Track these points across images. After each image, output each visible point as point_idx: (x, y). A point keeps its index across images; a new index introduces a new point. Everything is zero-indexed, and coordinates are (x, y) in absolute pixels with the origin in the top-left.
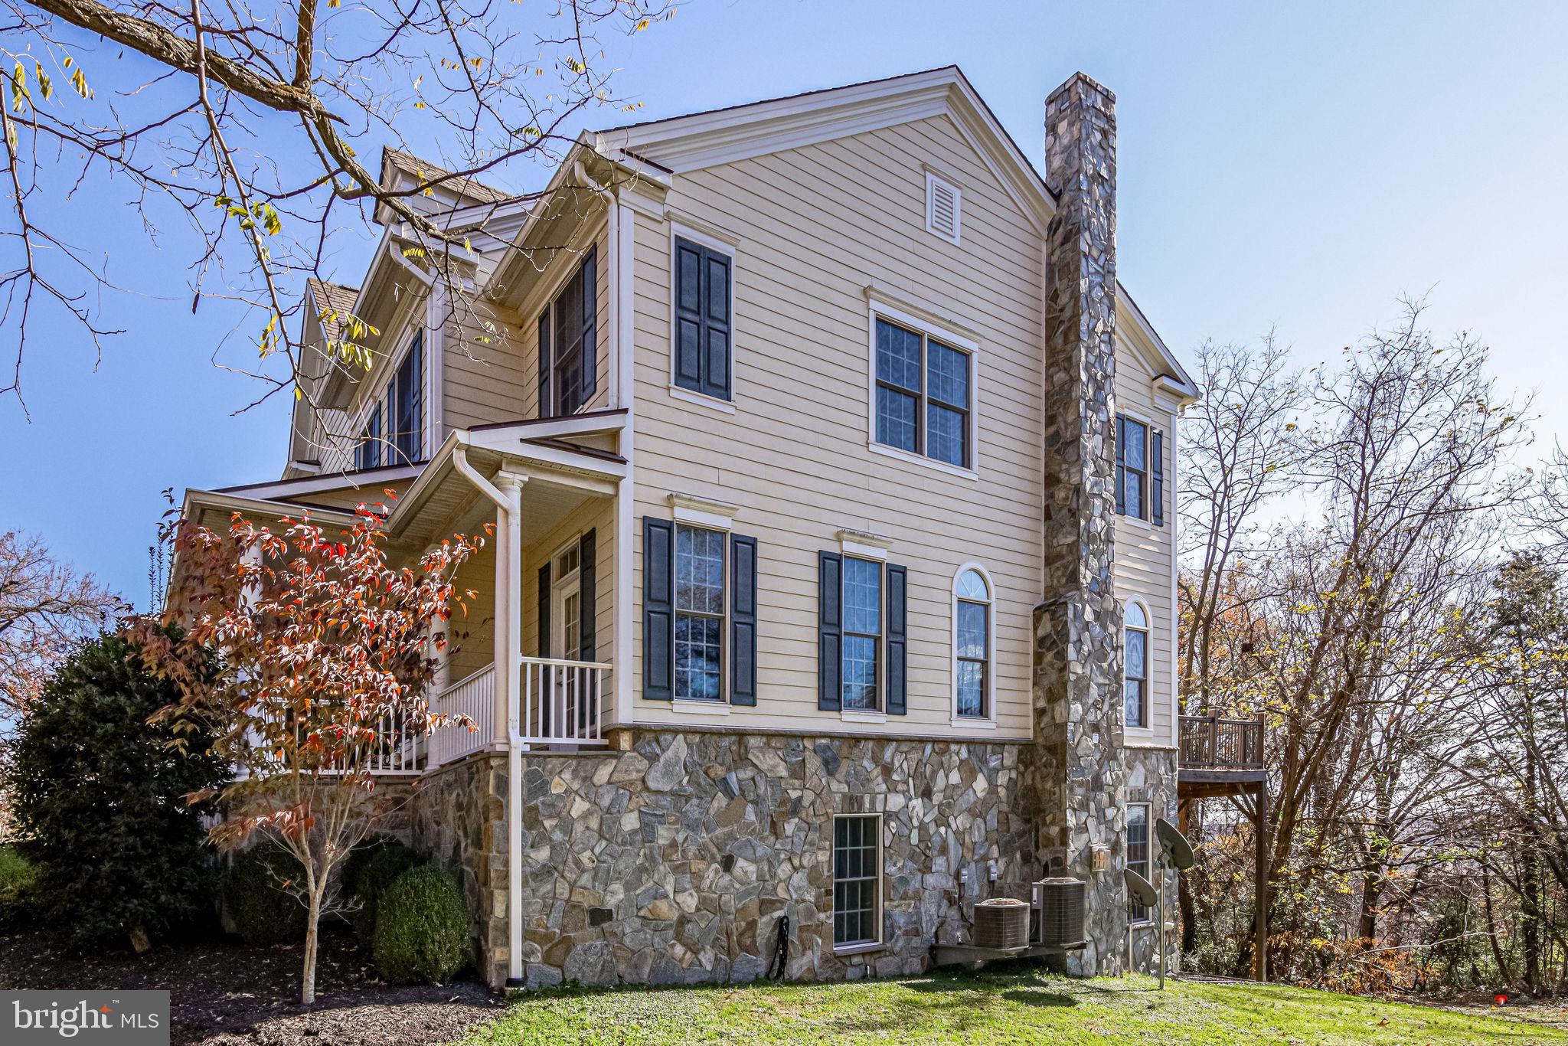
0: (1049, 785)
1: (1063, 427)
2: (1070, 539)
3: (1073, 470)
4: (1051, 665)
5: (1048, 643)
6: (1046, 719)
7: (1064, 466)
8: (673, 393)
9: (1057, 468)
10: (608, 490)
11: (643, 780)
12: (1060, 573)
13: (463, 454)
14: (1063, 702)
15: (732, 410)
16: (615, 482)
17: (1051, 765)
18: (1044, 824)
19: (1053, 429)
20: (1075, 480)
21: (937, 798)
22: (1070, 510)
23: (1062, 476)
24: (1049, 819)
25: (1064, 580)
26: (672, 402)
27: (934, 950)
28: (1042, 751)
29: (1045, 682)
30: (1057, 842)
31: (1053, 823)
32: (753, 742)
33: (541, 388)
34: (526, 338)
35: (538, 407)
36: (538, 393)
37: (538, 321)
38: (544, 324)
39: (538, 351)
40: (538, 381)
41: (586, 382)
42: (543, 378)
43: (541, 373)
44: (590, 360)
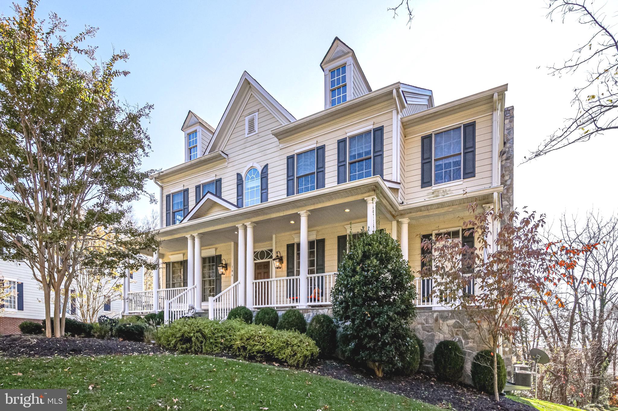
13: (497, 195)
33: (423, 164)
34: (406, 142)
35: (419, 172)
36: (419, 166)
37: (420, 138)
38: (426, 140)
39: (420, 150)
40: (420, 161)
41: (468, 171)
42: (426, 161)
43: (423, 159)
44: (469, 164)
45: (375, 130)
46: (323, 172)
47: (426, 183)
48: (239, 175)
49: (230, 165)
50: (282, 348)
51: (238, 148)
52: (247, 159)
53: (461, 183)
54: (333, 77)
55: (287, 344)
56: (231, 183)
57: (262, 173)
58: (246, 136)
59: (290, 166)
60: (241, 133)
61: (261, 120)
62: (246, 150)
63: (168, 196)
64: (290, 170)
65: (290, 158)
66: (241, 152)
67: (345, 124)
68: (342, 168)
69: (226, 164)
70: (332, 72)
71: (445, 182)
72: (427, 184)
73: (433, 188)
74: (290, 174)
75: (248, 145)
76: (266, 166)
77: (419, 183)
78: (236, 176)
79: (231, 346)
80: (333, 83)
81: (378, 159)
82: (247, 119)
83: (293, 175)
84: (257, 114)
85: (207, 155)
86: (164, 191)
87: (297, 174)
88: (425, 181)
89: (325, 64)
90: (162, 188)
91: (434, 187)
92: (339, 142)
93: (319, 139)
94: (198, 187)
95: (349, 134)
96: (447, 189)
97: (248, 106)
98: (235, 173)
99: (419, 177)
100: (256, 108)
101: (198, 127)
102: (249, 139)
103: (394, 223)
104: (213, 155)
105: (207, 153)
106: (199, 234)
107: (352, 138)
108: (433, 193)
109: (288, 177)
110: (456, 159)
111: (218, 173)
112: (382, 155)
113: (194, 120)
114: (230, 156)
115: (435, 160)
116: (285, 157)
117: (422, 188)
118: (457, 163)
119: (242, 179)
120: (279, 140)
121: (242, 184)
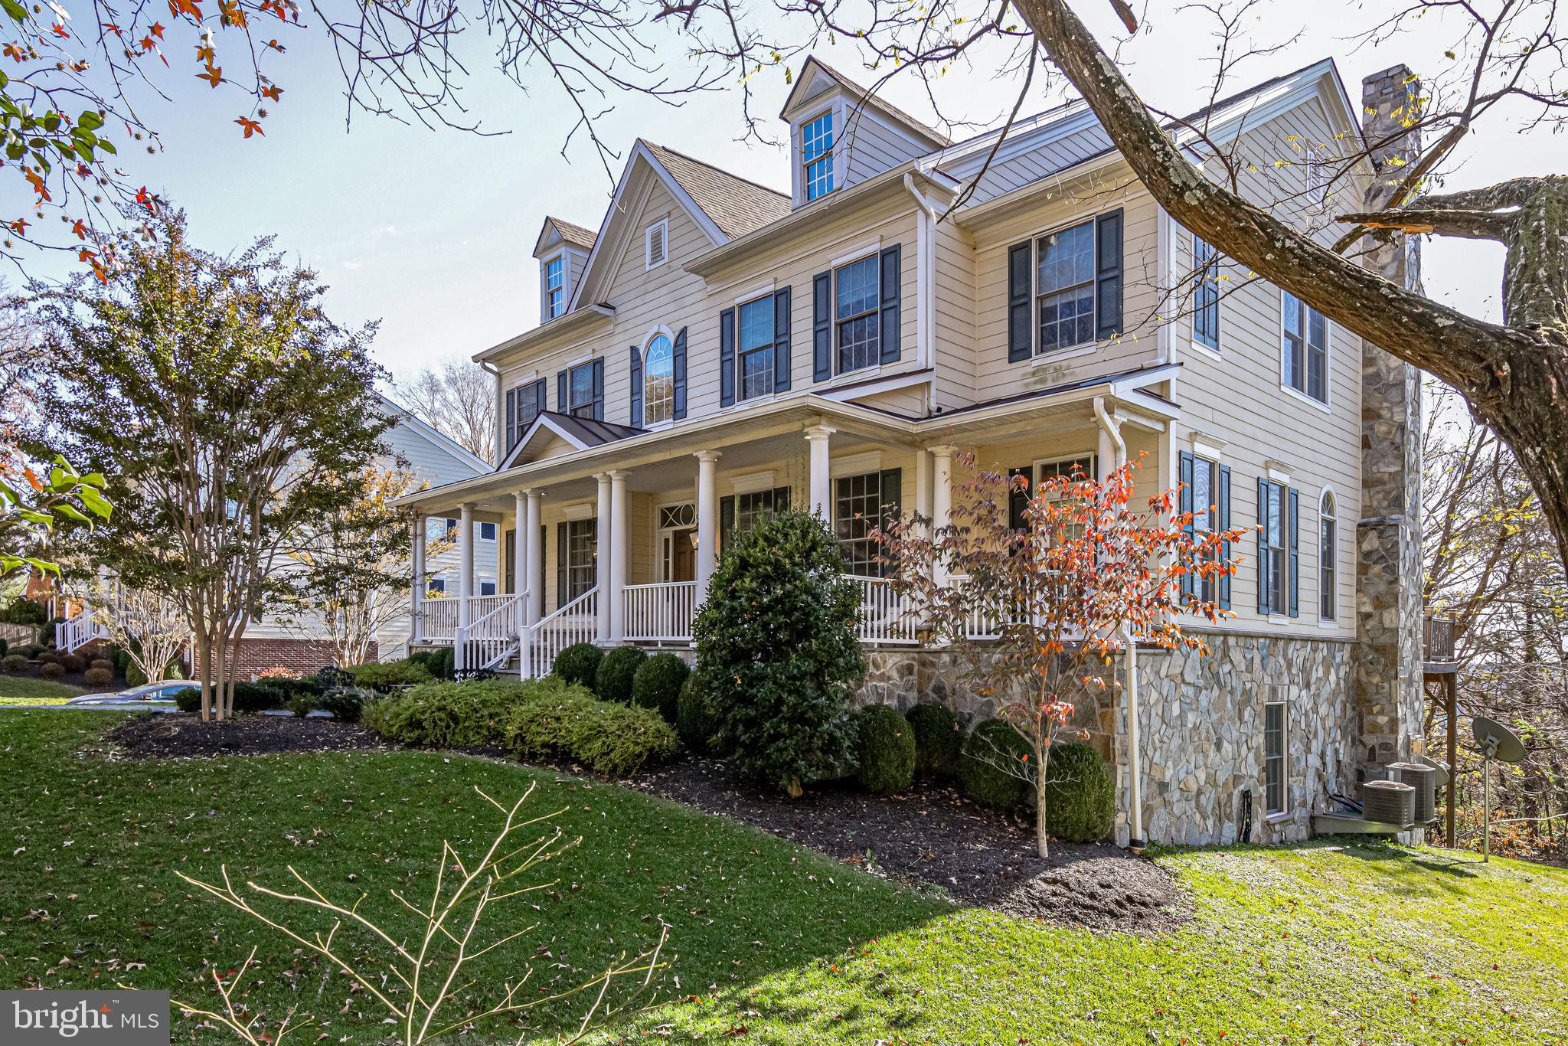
0: (1376, 679)
1: (1384, 370)
2: (1393, 469)
3: (1396, 410)
4: (1378, 576)
5: (1375, 557)
6: (1371, 624)
7: (1385, 404)
8: (1194, 346)
9: (1377, 405)
10: (1160, 427)
11: (1182, 674)
12: (1381, 496)
13: (1102, 401)
14: (1393, 610)
15: (1218, 358)
16: (1165, 421)
17: (1378, 663)
18: (1371, 712)
19: (1371, 370)
20: (1398, 418)
21: (1313, 688)
22: (1392, 444)
23: (1384, 413)
24: (1376, 709)
25: (1385, 503)
26: (1191, 353)
27: (1313, 819)
28: (1366, 649)
29: (1372, 590)
30: (1386, 730)
31: (1382, 712)
32: (1232, 641)
33: (1012, 310)
34: (979, 259)
35: (1005, 326)
36: (1005, 314)
37: (1006, 250)
38: (1018, 255)
39: (1006, 276)
40: (1007, 303)
41: (1105, 324)
42: (1018, 303)
43: (1012, 297)
44: (1109, 305)
45: (885, 254)
46: (788, 344)
47: (1017, 352)
48: (634, 350)
49: (619, 329)
50: (588, 739)
51: (632, 295)
52: (648, 316)
53: (1093, 349)
54: (808, 138)
55: (599, 732)
56: (621, 366)
57: (676, 346)
58: (648, 268)
59: (727, 333)
60: (638, 262)
61: (674, 234)
62: (650, 297)
63: (510, 394)
64: (727, 339)
65: (727, 315)
66: (638, 302)
67: (828, 241)
68: (822, 336)
69: (611, 327)
70: (805, 126)
71: (1062, 346)
72: (1020, 355)
73: (1035, 363)
74: (727, 349)
75: (651, 286)
76: (684, 331)
77: (1005, 352)
78: (628, 353)
79: (503, 735)
80: (807, 152)
81: (890, 315)
82: (649, 232)
83: (732, 351)
84: (666, 221)
85: (573, 314)
86: (504, 382)
87: (740, 348)
88: (1016, 347)
89: (791, 113)
90: (499, 375)
91: (1037, 361)
92: (817, 280)
93: (779, 274)
94: (561, 376)
95: (834, 263)
96: (1064, 364)
97: (651, 206)
98: (627, 346)
99: (1005, 339)
100: (663, 211)
101: (562, 250)
102: (654, 275)
103: (921, 455)
104: (582, 313)
105: (572, 310)
106: (533, 490)
107: (841, 270)
108: (1034, 374)
109: (722, 354)
110: (1084, 294)
111: (597, 346)
112: (897, 309)
113: (555, 237)
114: (619, 310)
115: (1040, 299)
116: (717, 313)
117: (1010, 362)
118: (1085, 305)
119: (639, 358)
120: (705, 277)
121: (640, 369)
